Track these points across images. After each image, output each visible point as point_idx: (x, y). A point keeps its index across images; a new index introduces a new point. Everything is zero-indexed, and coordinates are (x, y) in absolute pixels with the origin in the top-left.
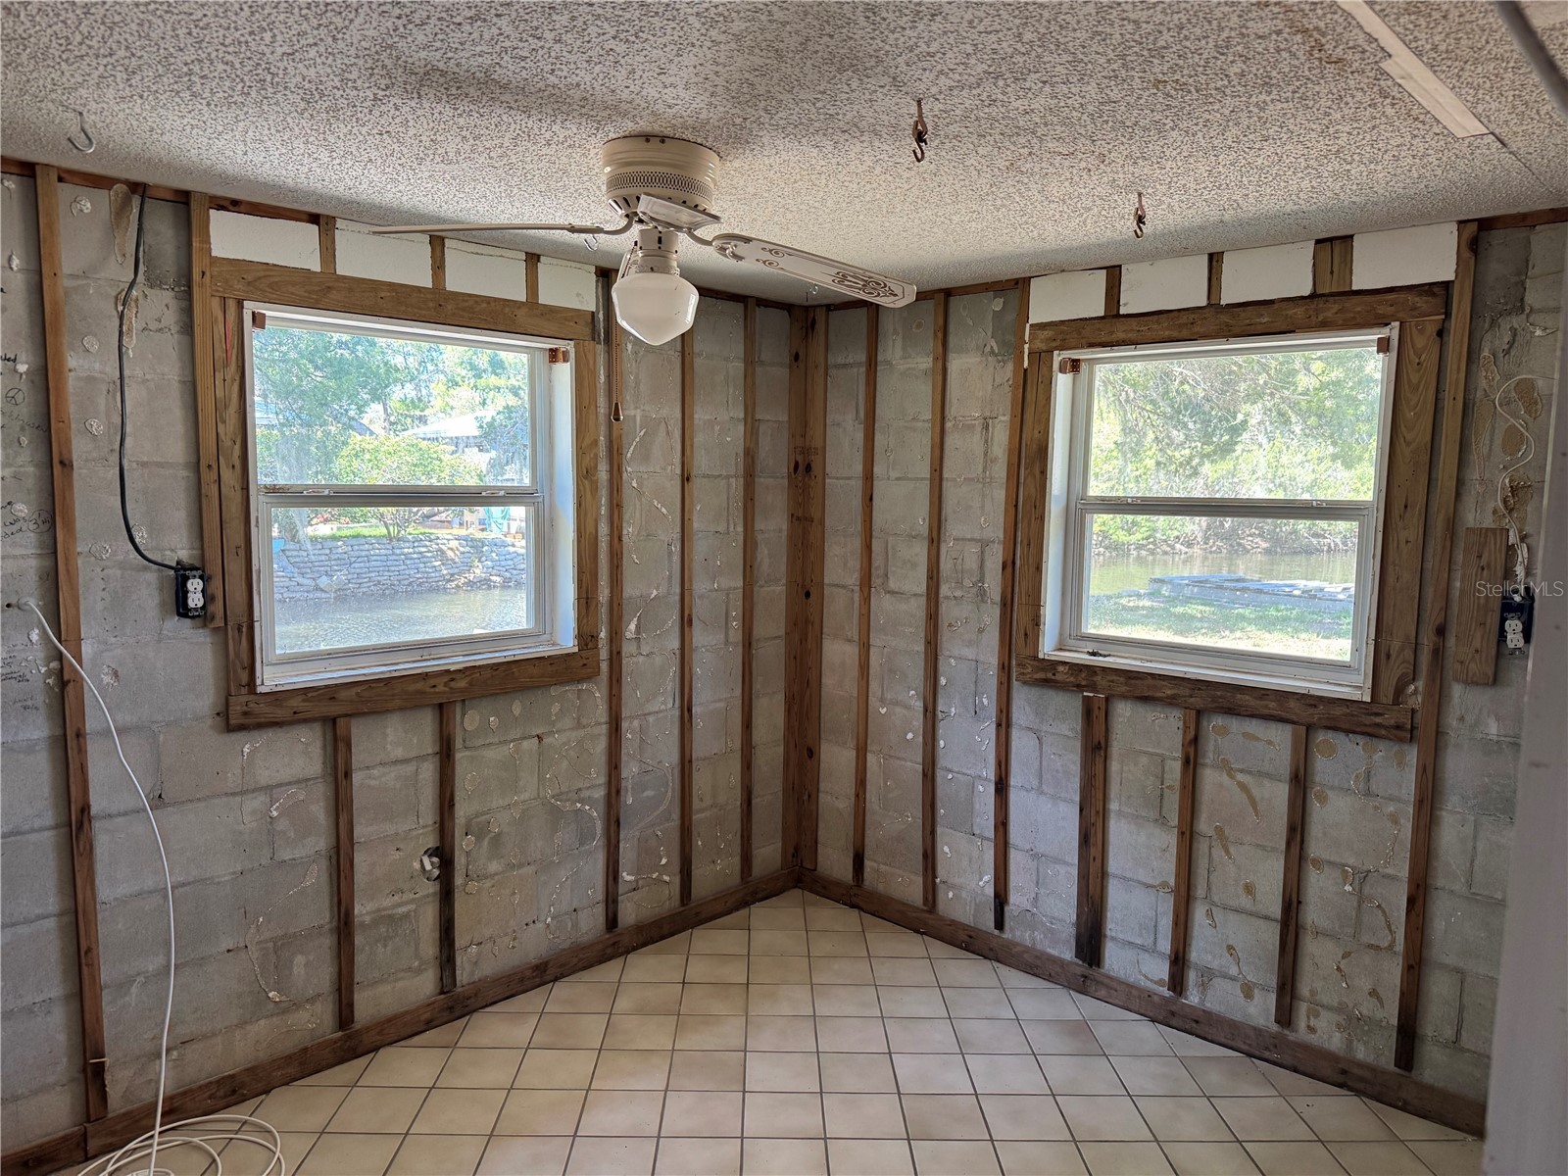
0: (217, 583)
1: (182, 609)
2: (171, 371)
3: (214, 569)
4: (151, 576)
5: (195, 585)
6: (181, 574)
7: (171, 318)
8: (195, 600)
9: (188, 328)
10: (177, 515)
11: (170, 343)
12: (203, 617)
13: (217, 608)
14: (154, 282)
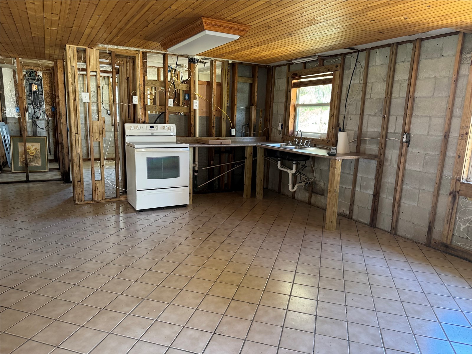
0: (111, 112)
1: (108, 114)
2: (107, 92)
3: (111, 110)
4: (105, 111)
5: (109, 112)
6: (108, 110)
7: (107, 88)
8: (109, 113)
9: (108, 88)
10: (108, 105)
11: (107, 90)
12: (110, 114)
13: (111, 114)
14: (106, 84)
